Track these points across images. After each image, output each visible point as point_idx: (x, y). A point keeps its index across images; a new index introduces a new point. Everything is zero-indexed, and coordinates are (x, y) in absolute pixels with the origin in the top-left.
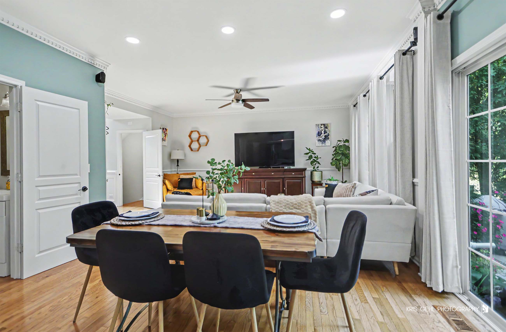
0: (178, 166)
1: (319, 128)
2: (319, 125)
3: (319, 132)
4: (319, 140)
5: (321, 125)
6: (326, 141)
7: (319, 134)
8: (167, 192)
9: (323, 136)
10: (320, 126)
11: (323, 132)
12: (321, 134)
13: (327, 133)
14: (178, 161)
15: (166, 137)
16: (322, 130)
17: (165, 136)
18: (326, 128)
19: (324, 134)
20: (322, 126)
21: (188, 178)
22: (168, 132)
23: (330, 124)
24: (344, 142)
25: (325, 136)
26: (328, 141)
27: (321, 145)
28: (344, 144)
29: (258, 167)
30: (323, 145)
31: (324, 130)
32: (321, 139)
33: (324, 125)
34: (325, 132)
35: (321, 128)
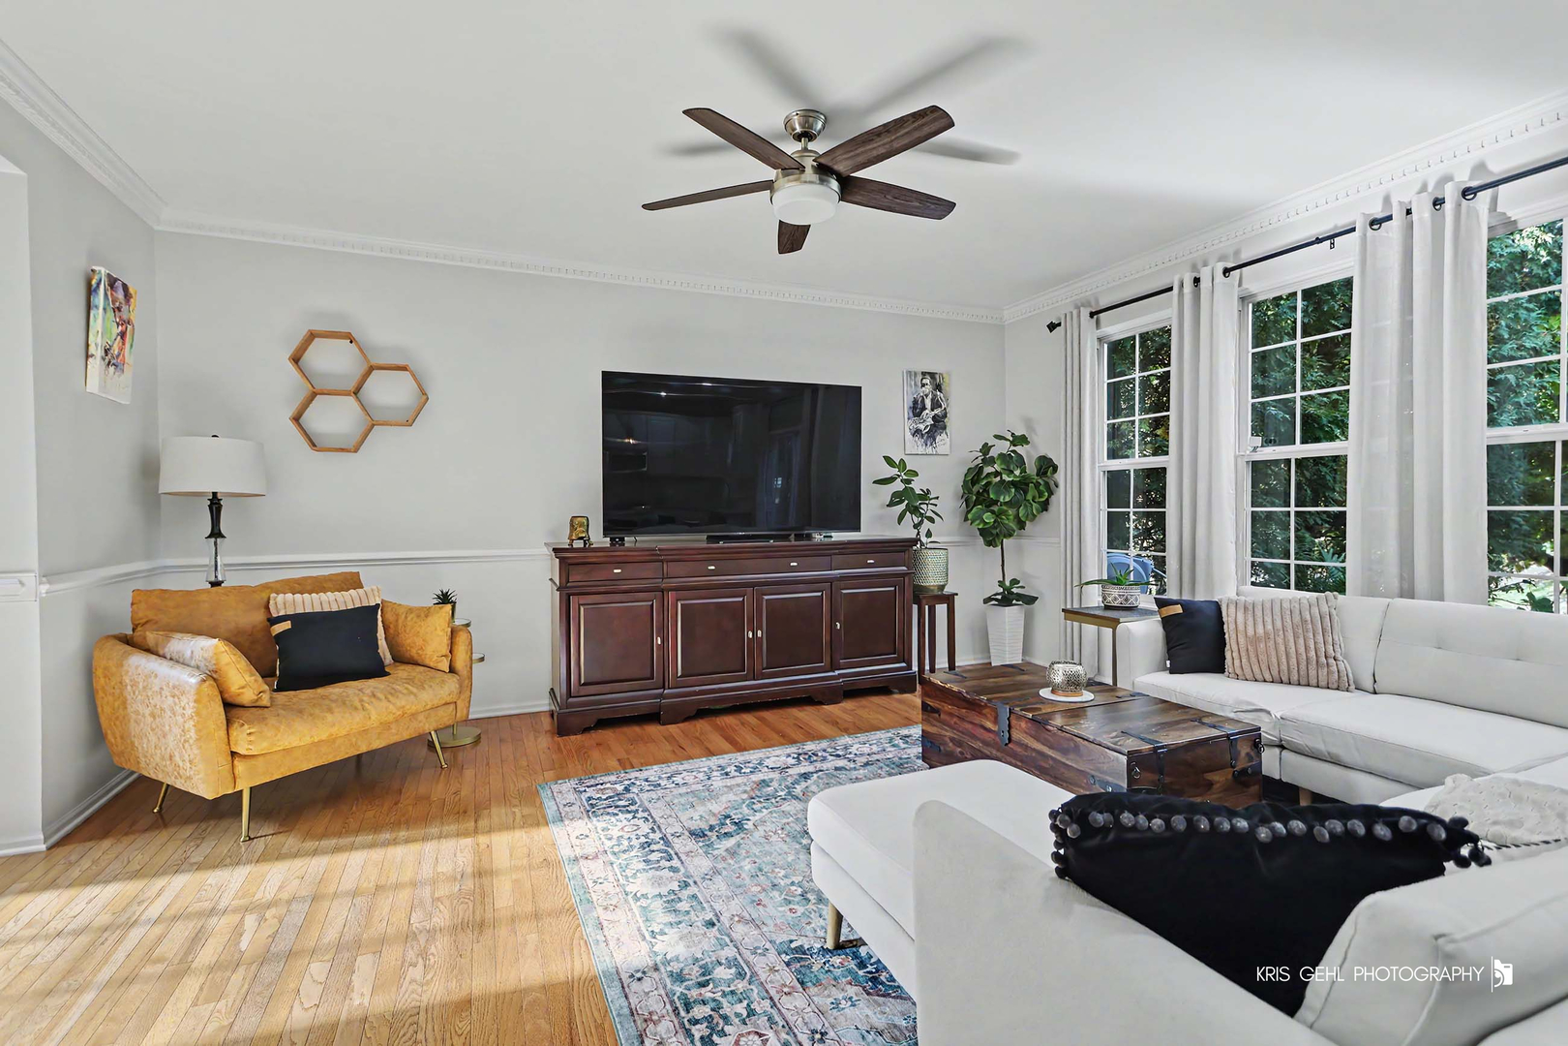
0: (216, 533)
1: (916, 385)
2: (915, 374)
3: (915, 402)
4: (917, 432)
5: (924, 374)
6: (938, 438)
7: (917, 409)
8: (229, 722)
9: (928, 414)
10: (920, 377)
11: (928, 403)
12: (924, 408)
13: (941, 406)
14: (215, 504)
15: (128, 345)
16: (927, 396)
17: (123, 335)
18: (938, 387)
19: (932, 410)
20: (927, 381)
21: (335, 608)
22: (136, 312)
23: (949, 374)
24: (1013, 443)
25: (934, 418)
26: (944, 435)
27: (921, 450)
28: (1012, 448)
29: (704, 537)
30: (929, 450)
31: (930, 396)
32: (922, 427)
33: (932, 375)
34: (936, 404)
35: (923, 385)
